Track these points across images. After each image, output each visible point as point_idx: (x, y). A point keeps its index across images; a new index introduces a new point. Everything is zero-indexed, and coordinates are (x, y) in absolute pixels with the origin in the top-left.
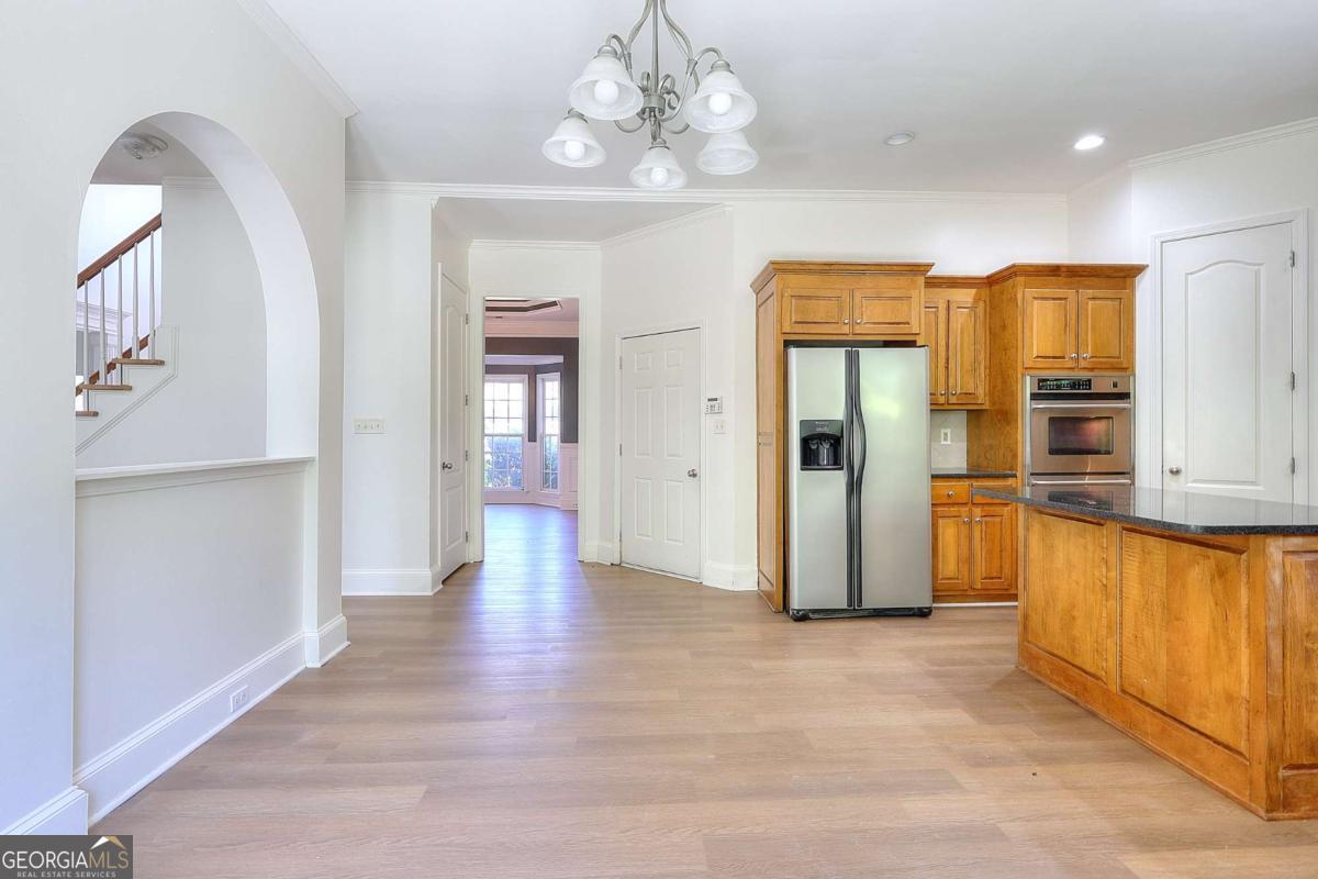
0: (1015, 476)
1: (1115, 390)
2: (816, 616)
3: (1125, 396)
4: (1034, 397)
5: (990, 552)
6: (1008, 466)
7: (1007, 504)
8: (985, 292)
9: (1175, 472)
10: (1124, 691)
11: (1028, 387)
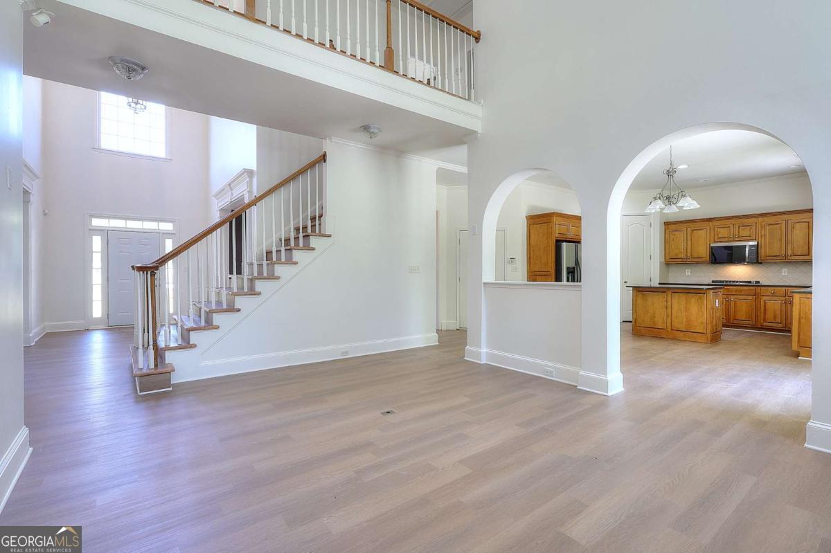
10: (672, 330)
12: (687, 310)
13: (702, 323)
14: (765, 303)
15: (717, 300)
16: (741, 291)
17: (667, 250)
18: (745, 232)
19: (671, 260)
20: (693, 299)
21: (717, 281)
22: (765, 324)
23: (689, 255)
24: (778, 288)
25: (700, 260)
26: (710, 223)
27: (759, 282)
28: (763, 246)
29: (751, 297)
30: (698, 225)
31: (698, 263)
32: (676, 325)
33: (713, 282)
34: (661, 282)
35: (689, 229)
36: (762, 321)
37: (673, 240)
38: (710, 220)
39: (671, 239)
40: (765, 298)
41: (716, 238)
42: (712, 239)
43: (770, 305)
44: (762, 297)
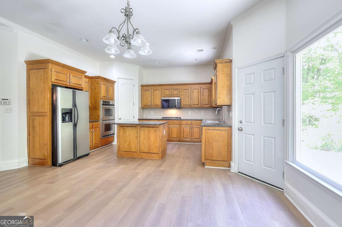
0: (99, 121)
1: (112, 104)
2: (65, 163)
3: (114, 105)
4: (103, 104)
5: (95, 138)
6: (97, 119)
7: (98, 127)
8: (90, 80)
9: (120, 119)
10: (140, 152)
11: (102, 103)
12: (149, 138)
13: (157, 147)
14: (183, 128)
15: (164, 131)
16: (174, 123)
17: (142, 101)
18: (175, 93)
19: (144, 106)
20: (152, 130)
21: (164, 118)
22: (184, 139)
23: (152, 103)
24: (188, 121)
25: (157, 106)
26: (161, 87)
27: (180, 118)
28: (182, 100)
29: (178, 126)
30: (156, 87)
31: (156, 108)
32: (143, 149)
33: (163, 118)
34: (139, 118)
35: (152, 89)
36: (182, 138)
37: (145, 95)
38: (161, 85)
39: (144, 94)
40: (183, 126)
41: (164, 95)
42: (162, 96)
43: (185, 129)
44: (182, 125)
